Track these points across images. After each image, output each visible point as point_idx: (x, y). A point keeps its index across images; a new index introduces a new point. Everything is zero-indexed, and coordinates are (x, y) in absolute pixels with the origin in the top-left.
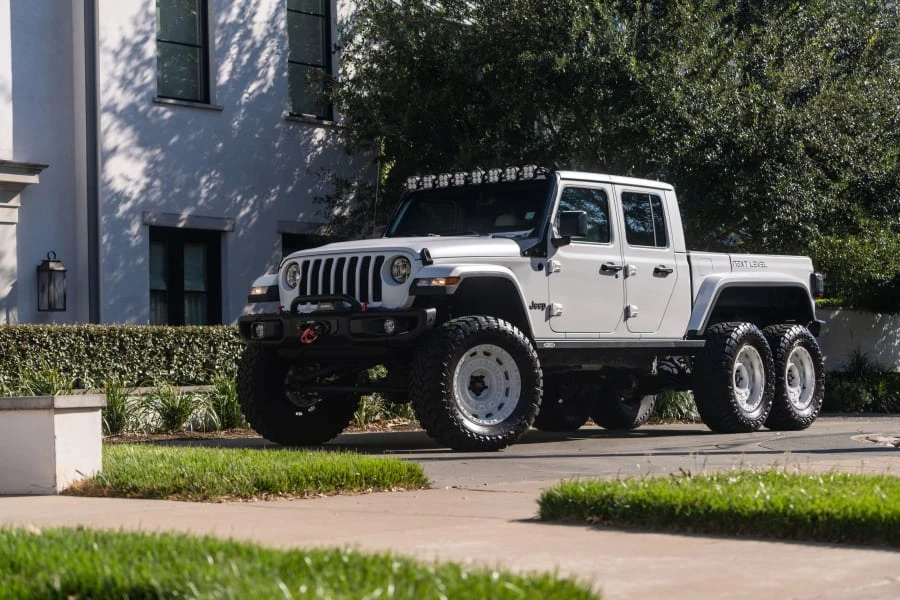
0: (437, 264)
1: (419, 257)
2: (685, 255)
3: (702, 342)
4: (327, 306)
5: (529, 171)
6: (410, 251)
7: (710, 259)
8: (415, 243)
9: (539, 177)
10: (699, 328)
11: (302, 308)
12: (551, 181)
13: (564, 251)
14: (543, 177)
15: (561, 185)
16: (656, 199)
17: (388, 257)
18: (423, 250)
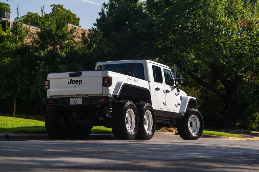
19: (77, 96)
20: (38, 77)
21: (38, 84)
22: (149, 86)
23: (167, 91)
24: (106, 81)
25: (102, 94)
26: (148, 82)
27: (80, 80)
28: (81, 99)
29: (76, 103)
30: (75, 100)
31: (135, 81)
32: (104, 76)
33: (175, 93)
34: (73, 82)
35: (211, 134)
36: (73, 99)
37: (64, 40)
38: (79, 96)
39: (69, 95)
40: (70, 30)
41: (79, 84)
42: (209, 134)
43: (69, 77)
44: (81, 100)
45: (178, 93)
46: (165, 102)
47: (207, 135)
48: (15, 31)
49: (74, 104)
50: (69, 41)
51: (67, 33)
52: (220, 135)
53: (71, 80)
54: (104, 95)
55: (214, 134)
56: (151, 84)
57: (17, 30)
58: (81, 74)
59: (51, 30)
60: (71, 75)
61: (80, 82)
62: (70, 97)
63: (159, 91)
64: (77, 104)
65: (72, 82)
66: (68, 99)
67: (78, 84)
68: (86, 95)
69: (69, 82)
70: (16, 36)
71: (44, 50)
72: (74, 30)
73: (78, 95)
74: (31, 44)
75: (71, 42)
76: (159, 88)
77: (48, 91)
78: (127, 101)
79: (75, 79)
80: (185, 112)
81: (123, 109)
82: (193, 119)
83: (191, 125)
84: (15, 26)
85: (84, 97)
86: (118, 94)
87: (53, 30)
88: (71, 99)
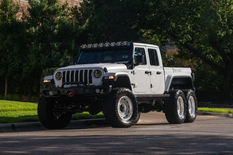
0: (109, 72)
1: (104, 70)
2: (163, 68)
3: (169, 95)
4: (75, 85)
5: (125, 43)
6: (101, 68)
7: (169, 69)
8: (102, 66)
9: (128, 45)
10: (168, 91)
11: (65, 86)
12: (132, 46)
13: (137, 67)
14: (129, 45)
15: (135, 47)
16: (155, 50)
17: (93, 70)
18: (105, 68)
20: (30, 55)
21: (30, 62)
35: (211, 112)
37: (55, 16)
40: (62, 6)
42: (209, 111)
47: (206, 113)
48: (5, 8)
50: (61, 17)
51: (59, 9)
52: (220, 113)
55: (214, 111)
57: (6, 6)
59: (43, 6)
70: (6, 12)
71: (35, 27)
72: (66, 6)
74: (22, 21)
75: (64, 18)
84: (5, 2)
87: (45, 6)
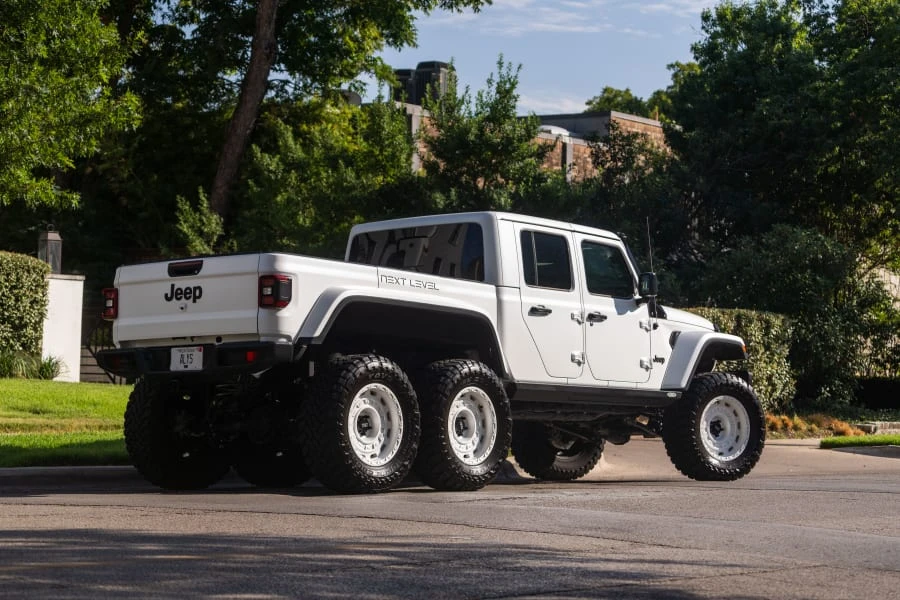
19: (190, 343)
22: (500, 303)
23: (595, 318)
24: (268, 291)
25: (257, 335)
26: (493, 287)
27: (195, 288)
28: (200, 350)
29: (186, 367)
30: (185, 354)
31: (420, 286)
32: (264, 270)
33: (641, 323)
34: (177, 294)
36: (180, 351)
38: (196, 342)
39: (174, 339)
41: (194, 301)
43: (168, 277)
44: (201, 354)
45: (654, 320)
46: (578, 354)
49: (181, 368)
53: (173, 286)
54: (262, 339)
56: (508, 296)
58: (198, 267)
60: (174, 272)
61: (194, 294)
62: (171, 347)
63: (546, 317)
64: (191, 367)
65: (175, 294)
66: (167, 351)
67: (192, 299)
68: (219, 339)
69: (166, 295)
73: (192, 338)
76: (547, 307)
77: (116, 324)
78: (359, 356)
79: (183, 282)
80: (684, 384)
81: (335, 387)
82: (725, 408)
83: (717, 428)
85: (212, 345)
86: (317, 333)
88: (173, 350)
